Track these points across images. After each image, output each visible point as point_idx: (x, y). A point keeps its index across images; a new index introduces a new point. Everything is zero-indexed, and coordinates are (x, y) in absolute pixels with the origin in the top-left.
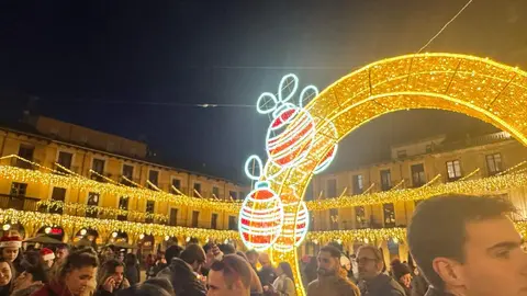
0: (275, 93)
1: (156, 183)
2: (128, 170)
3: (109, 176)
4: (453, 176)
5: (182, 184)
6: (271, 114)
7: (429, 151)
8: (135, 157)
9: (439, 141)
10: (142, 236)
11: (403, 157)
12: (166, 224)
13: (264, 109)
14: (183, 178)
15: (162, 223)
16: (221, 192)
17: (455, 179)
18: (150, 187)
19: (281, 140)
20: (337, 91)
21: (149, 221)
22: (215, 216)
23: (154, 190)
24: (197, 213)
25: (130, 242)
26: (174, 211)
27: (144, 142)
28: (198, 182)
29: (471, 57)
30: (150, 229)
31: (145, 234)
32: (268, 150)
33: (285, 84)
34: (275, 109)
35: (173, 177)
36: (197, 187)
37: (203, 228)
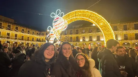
0: (55, 13)
1: (17, 30)
2: (9, 26)
3: (3, 27)
4: (83, 32)
5: (24, 31)
6: (54, 18)
7: (80, 27)
8: (11, 23)
9: (81, 25)
10: (14, 43)
11: (75, 28)
12: (21, 40)
13: (52, 16)
14: (25, 29)
15: (20, 39)
16: (35, 33)
17: (84, 33)
18: (16, 31)
19: (56, 23)
20: (69, 15)
21: (16, 39)
22: (33, 38)
23: (17, 31)
24: (29, 37)
25: (11, 44)
26: (23, 37)
27: (13, 19)
28: (29, 30)
29: (94, 12)
30: (16, 41)
31: (15, 42)
32: (53, 25)
33: (57, 11)
34: (55, 17)
35: (22, 29)
36: (29, 31)
37: (30, 41)
